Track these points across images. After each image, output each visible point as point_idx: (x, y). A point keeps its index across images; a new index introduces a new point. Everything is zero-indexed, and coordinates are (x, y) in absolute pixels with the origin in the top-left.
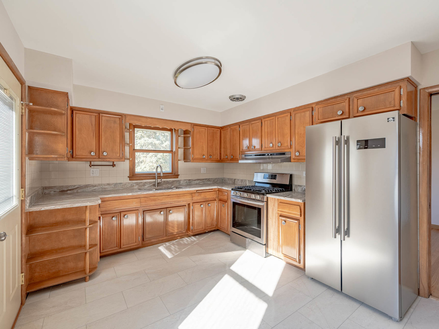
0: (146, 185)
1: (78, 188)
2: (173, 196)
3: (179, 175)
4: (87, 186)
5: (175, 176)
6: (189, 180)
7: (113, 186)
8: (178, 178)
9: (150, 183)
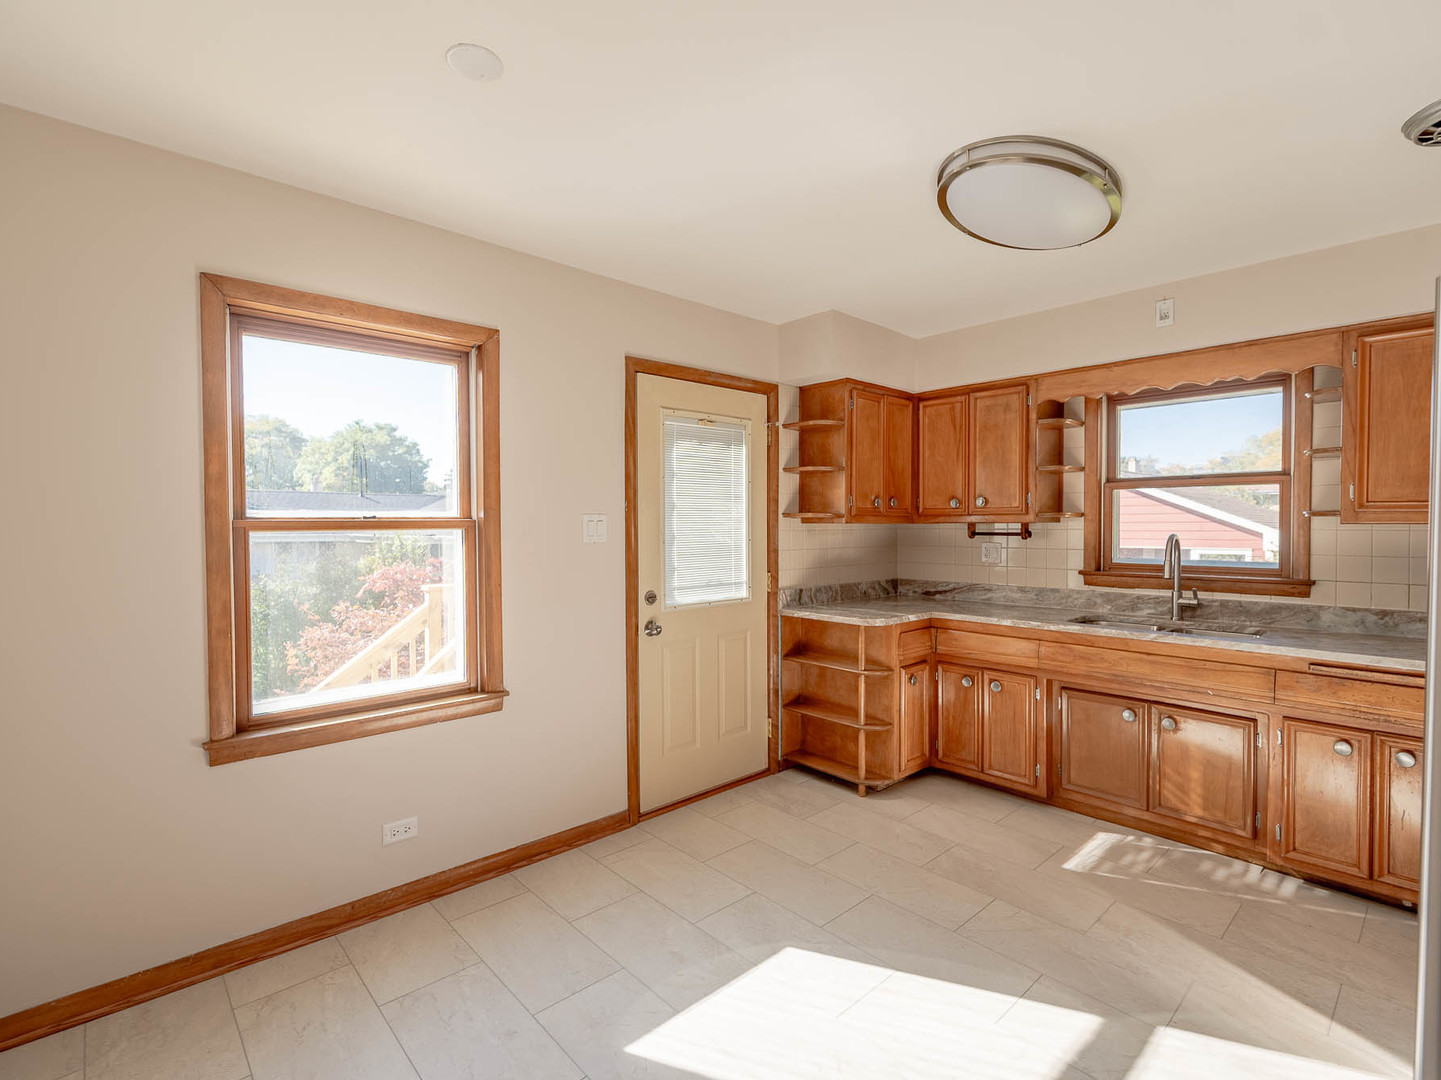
0: (1141, 609)
1: (955, 589)
2: (1169, 660)
3: (1314, 583)
4: (971, 588)
5: (1286, 587)
6: (1384, 614)
7: (1032, 596)
8: (1307, 595)
9: (1158, 601)
